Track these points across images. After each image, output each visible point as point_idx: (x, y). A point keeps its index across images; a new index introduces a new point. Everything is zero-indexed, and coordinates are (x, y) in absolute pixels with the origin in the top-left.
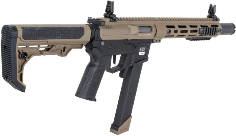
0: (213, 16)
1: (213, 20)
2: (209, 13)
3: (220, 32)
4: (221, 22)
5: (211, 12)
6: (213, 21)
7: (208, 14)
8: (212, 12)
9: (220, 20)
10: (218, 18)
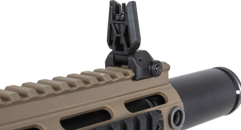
0: (130, 58)
1: (131, 74)
2: (110, 43)
3: (178, 125)
4: (173, 74)
5: (118, 39)
6: (134, 79)
7: (108, 50)
8: (123, 41)
9: (168, 68)
10: (158, 64)
